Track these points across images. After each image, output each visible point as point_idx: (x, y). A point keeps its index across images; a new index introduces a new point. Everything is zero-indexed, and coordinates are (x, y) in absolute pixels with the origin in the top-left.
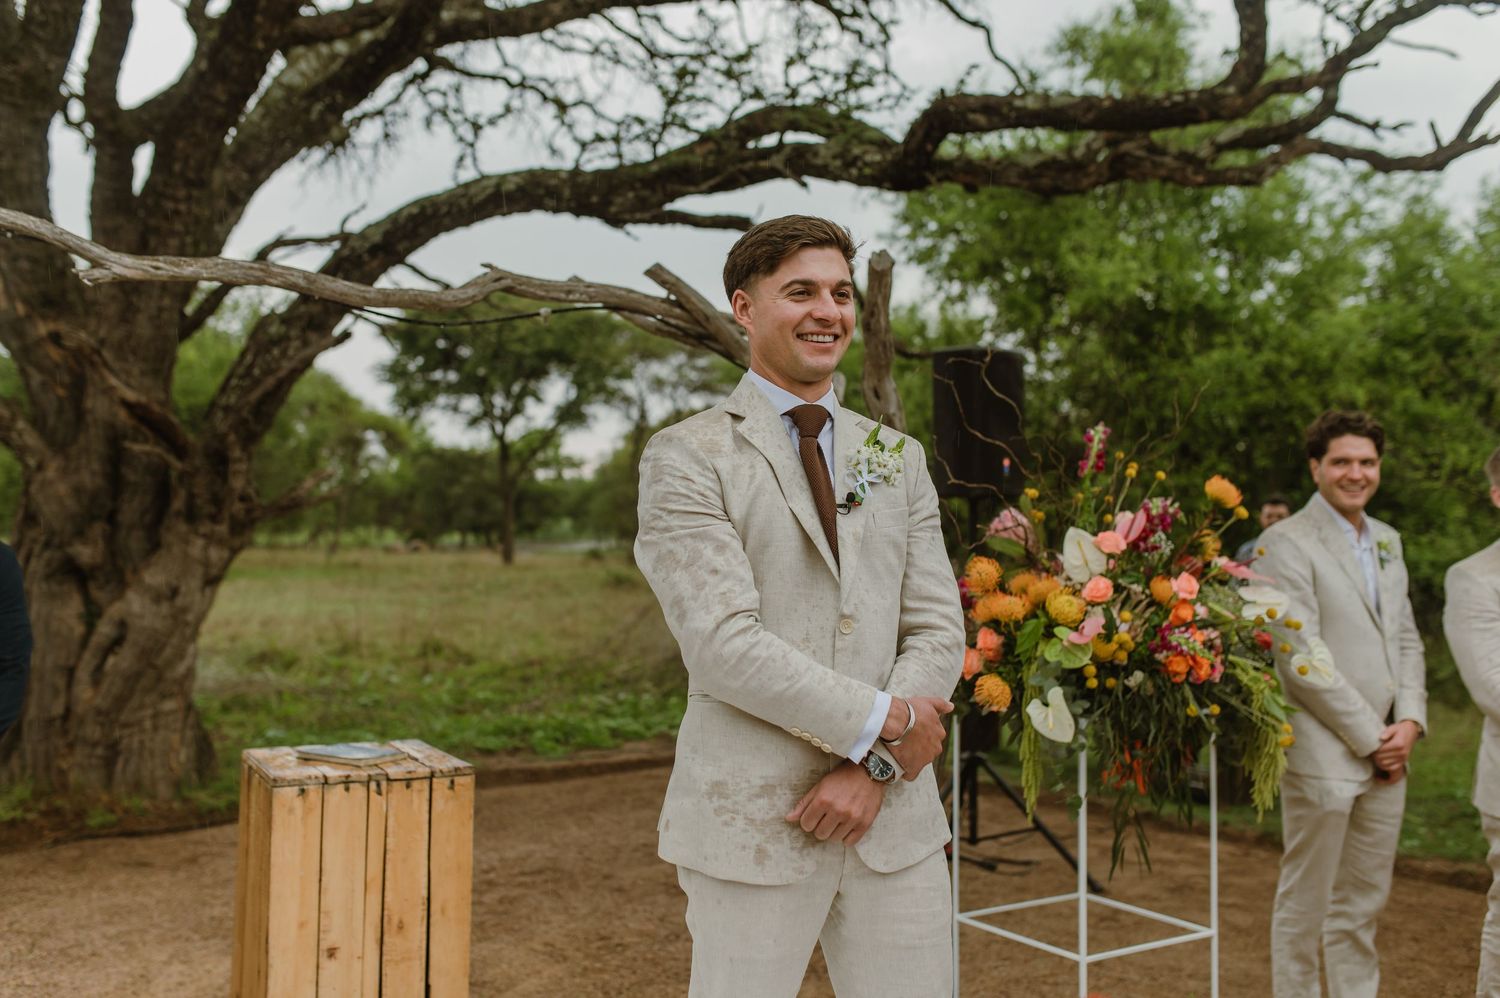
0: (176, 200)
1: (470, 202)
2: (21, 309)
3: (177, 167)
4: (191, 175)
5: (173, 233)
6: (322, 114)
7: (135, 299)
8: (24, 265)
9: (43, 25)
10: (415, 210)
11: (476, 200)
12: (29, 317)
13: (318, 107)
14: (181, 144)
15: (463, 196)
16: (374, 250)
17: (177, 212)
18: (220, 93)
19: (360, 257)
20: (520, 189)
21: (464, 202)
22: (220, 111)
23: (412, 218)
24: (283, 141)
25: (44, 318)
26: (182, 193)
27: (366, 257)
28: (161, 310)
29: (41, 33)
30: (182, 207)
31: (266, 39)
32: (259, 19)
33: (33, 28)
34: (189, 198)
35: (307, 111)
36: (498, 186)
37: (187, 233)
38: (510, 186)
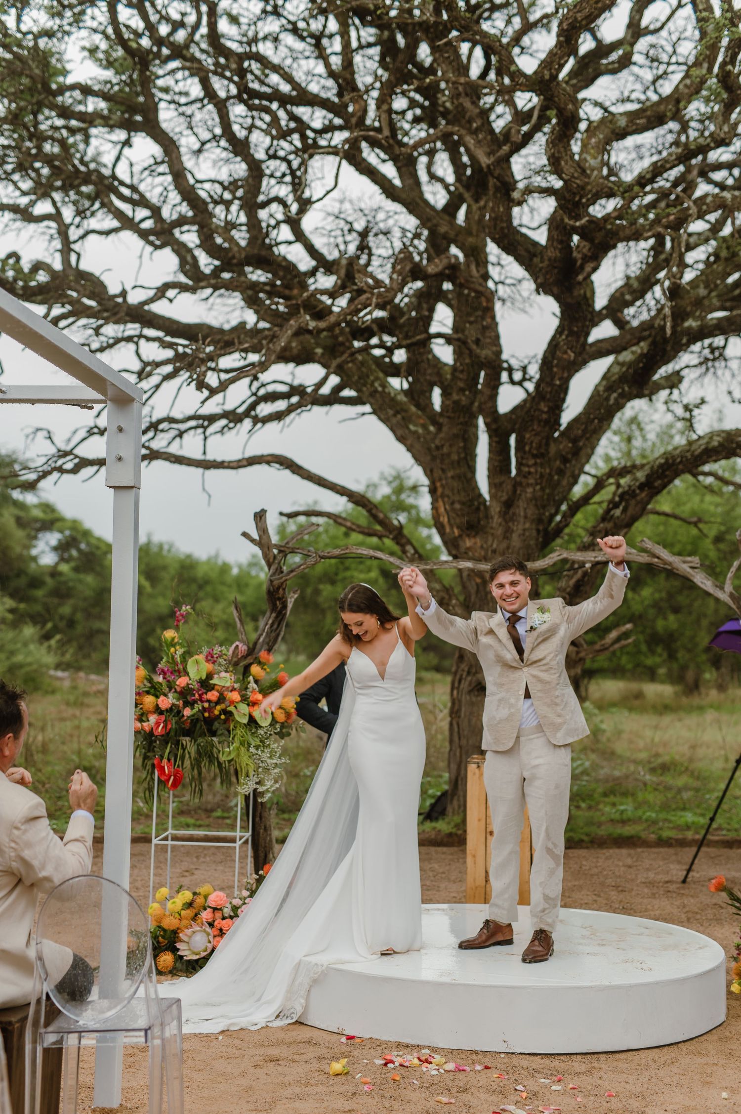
0: (529, 466)
1: (692, 455)
2: (456, 532)
3: (527, 448)
4: (535, 452)
5: (528, 485)
6: (616, 399)
7: (510, 524)
8: (457, 506)
9: (462, 371)
10: (663, 461)
11: (697, 453)
12: (460, 536)
13: (615, 395)
14: (527, 436)
15: (688, 451)
16: (642, 487)
17: (529, 473)
18: (543, 407)
19: (634, 491)
20: (721, 445)
21: (689, 455)
22: (545, 416)
23: (661, 466)
24: (593, 421)
25: (469, 536)
26: (531, 462)
27: (638, 491)
28: (524, 530)
29: (461, 376)
30: (532, 470)
31: (560, 379)
32: (555, 369)
33: (457, 374)
34: (535, 464)
35: (607, 399)
36: (708, 443)
37: (537, 484)
38: (715, 443)
